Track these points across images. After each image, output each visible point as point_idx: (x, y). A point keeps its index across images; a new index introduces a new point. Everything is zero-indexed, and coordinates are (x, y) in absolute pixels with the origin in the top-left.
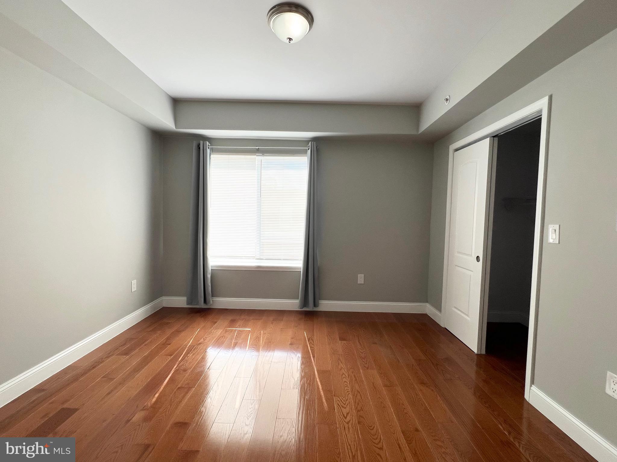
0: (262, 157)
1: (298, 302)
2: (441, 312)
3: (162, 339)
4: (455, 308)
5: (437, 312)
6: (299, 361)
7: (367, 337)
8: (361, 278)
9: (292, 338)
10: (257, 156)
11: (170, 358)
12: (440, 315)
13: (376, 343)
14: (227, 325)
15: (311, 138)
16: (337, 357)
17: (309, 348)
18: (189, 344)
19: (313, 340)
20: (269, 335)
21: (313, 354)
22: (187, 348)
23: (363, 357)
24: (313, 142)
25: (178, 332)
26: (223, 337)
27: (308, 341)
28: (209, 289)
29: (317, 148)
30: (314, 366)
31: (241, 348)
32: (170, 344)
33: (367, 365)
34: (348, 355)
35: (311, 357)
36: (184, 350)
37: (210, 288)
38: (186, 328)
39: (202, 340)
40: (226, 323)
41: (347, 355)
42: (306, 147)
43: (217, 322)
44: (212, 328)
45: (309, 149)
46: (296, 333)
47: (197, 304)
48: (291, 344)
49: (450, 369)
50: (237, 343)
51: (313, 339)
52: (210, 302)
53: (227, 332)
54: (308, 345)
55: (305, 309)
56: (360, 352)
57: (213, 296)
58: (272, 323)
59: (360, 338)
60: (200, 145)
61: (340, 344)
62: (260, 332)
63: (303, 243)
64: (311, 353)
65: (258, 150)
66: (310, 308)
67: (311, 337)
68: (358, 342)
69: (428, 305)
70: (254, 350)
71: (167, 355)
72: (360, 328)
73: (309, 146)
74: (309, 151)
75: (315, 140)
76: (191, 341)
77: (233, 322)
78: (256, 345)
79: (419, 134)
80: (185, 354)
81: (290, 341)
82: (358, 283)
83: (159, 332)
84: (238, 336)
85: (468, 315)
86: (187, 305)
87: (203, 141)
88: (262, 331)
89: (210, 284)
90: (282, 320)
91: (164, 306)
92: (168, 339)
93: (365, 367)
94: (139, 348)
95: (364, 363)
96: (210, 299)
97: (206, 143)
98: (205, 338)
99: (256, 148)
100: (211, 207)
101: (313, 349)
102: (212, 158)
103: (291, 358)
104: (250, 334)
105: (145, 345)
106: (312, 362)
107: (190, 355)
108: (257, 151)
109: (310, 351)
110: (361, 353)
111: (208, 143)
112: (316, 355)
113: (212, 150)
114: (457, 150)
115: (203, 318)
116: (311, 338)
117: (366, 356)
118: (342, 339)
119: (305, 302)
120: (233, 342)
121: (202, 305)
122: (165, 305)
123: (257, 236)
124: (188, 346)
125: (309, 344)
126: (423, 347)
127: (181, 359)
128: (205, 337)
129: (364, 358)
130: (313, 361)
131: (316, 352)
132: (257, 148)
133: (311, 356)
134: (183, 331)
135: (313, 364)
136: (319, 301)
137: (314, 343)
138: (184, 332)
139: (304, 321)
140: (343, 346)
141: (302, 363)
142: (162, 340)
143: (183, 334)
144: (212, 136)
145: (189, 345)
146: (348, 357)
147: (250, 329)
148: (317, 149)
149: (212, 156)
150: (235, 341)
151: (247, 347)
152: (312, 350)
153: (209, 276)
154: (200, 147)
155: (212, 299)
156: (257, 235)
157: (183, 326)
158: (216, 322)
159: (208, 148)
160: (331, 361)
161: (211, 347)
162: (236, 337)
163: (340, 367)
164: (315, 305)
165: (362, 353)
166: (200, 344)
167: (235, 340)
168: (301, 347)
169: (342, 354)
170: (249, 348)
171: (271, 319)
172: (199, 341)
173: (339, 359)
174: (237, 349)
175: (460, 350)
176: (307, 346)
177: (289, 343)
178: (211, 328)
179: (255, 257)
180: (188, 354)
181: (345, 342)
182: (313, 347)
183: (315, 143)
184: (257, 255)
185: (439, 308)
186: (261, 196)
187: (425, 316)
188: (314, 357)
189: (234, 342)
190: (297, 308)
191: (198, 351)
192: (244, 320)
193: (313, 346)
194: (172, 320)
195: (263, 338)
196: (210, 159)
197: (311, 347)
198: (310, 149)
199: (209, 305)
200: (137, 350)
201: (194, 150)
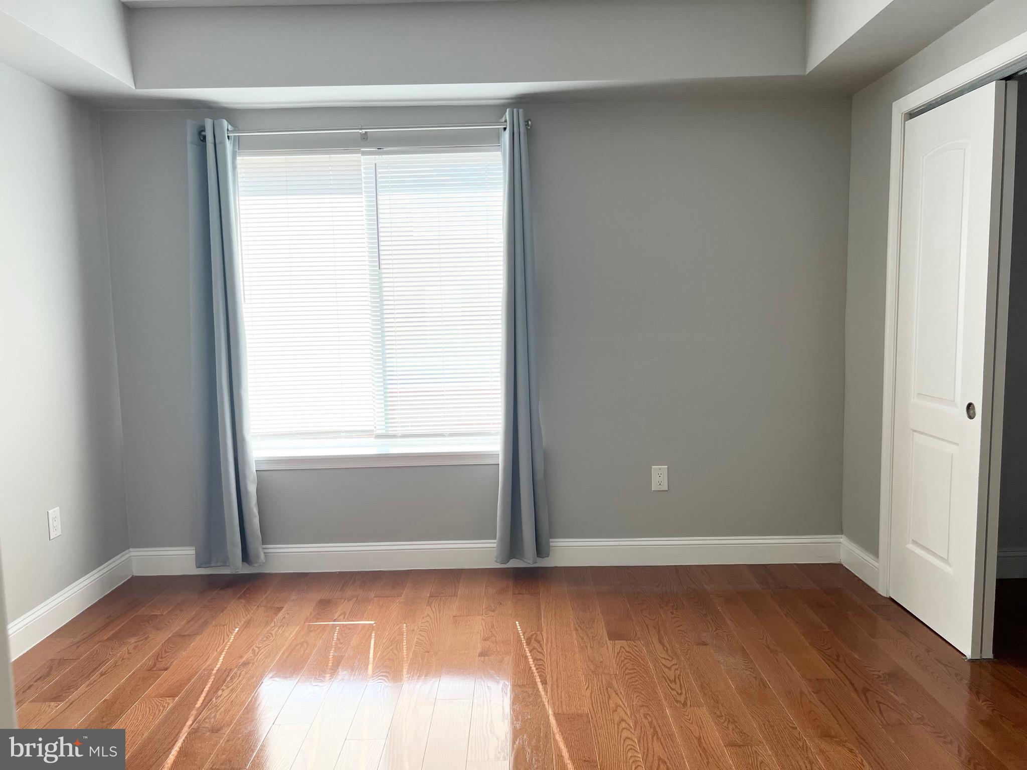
0: (377, 156)
1: (495, 545)
2: (878, 557)
3: (144, 657)
4: (915, 542)
5: (868, 558)
6: (506, 694)
7: (681, 628)
8: (659, 477)
9: (485, 640)
10: (364, 153)
11: (171, 703)
12: (876, 564)
13: (705, 644)
14: (311, 614)
15: (511, 99)
16: (604, 681)
17: (531, 663)
18: (218, 666)
19: (539, 642)
20: (423, 633)
21: (540, 676)
22: (213, 677)
23: (672, 678)
24: (515, 110)
25: (183, 637)
26: (302, 644)
27: (528, 644)
28: (254, 521)
29: (527, 125)
30: (546, 704)
31: (353, 670)
32: (166, 669)
33: (683, 696)
34: (633, 675)
35: (536, 683)
36: (206, 682)
37: (256, 520)
38: (206, 624)
39: (250, 654)
40: (308, 610)
41: (628, 674)
42: (497, 123)
43: (283, 608)
44: (273, 624)
45: (505, 129)
46: (493, 626)
47: (225, 564)
48: (483, 654)
49: (900, 700)
50: (342, 657)
51: (540, 638)
52: (258, 557)
53: (311, 631)
54: (529, 654)
55: (514, 564)
56: (663, 667)
57: (264, 542)
58: (429, 604)
59: (662, 632)
60: (204, 131)
61: (610, 648)
62: (400, 629)
63: (499, 388)
64: (536, 674)
65: (365, 137)
66: (528, 560)
67: (533, 635)
68: (656, 642)
69: (843, 539)
70: (386, 672)
71: (163, 696)
72: (662, 607)
73: (506, 121)
74: (506, 135)
75: (521, 101)
76: (221, 658)
77: (325, 606)
78: (393, 660)
79: (808, 71)
80: (209, 692)
81: (479, 646)
82: (653, 489)
83: (132, 640)
84: (342, 641)
85: (946, 561)
86: (198, 567)
87: (214, 120)
88: (405, 625)
89: (255, 511)
90: (455, 595)
91: (136, 574)
92: (158, 657)
93: (677, 701)
94: (87, 683)
95: (674, 693)
96: (258, 548)
97: (221, 126)
98: (257, 649)
99: (360, 131)
100: (245, 301)
101: (540, 662)
102: (238, 166)
103: (486, 688)
104: (373, 634)
105: (102, 675)
106: (540, 696)
107: (224, 693)
108: (364, 142)
109: (534, 668)
110: (666, 670)
111: (225, 123)
112: (548, 678)
113: (238, 143)
114: (912, 115)
115: (243, 601)
116: (535, 635)
117: (680, 675)
118: (614, 636)
119: (513, 546)
120: (331, 657)
121: (238, 567)
122: (138, 571)
123: (376, 376)
124: (214, 672)
125: (530, 652)
126: (829, 649)
127: (202, 704)
128: (257, 647)
129: (675, 680)
130: (543, 693)
131: (548, 670)
132: (364, 131)
133: (538, 680)
134: (197, 634)
135: (544, 700)
136: (551, 540)
137: (543, 649)
138: (199, 637)
139: (514, 594)
140: (618, 653)
141: (515, 701)
142: (143, 660)
143: (197, 641)
144: (238, 103)
145: (216, 669)
146: (634, 680)
147: (373, 622)
148: (527, 129)
149: (239, 159)
150: (336, 654)
151: (370, 667)
152: (538, 667)
153: (251, 488)
154: (205, 137)
155: (264, 548)
156: (376, 371)
157: (192, 622)
158: (280, 609)
159: (228, 136)
160: (589, 691)
161: (275, 672)
162: (336, 644)
163: (612, 705)
164: (541, 550)
165: (670, 668)
166: (246, 664)
167: (335, 651)
168: (509, 659)
169: (616, 674)
170: (373, 671)
171: (426, 594)
172: (241, 657)
173: (610, 685)
174: (342, 674)
175: (928, 651)
176: (526, 657)
177: (479, 651)
178: (267, 624)
179: (372, 431)
180: (218, 689)
181: (624, 643)
182: (540, 659)
183: (521, 111)
184: (377, 428)
185: (872, 547)
186: (382, 266)
187: (837, 568)
188: (544, 682)
189: (333, 656)
190: (493, 563)
191: (244, 682)
192: (355, 599)
193: (540, 656)
194: (161, 610)
195: (408, 642)
196: (234, 167)
197: (535, 659)
198: (508, 130)
199: (256, 565)
200: (83, 688)
201: (189, 146)
